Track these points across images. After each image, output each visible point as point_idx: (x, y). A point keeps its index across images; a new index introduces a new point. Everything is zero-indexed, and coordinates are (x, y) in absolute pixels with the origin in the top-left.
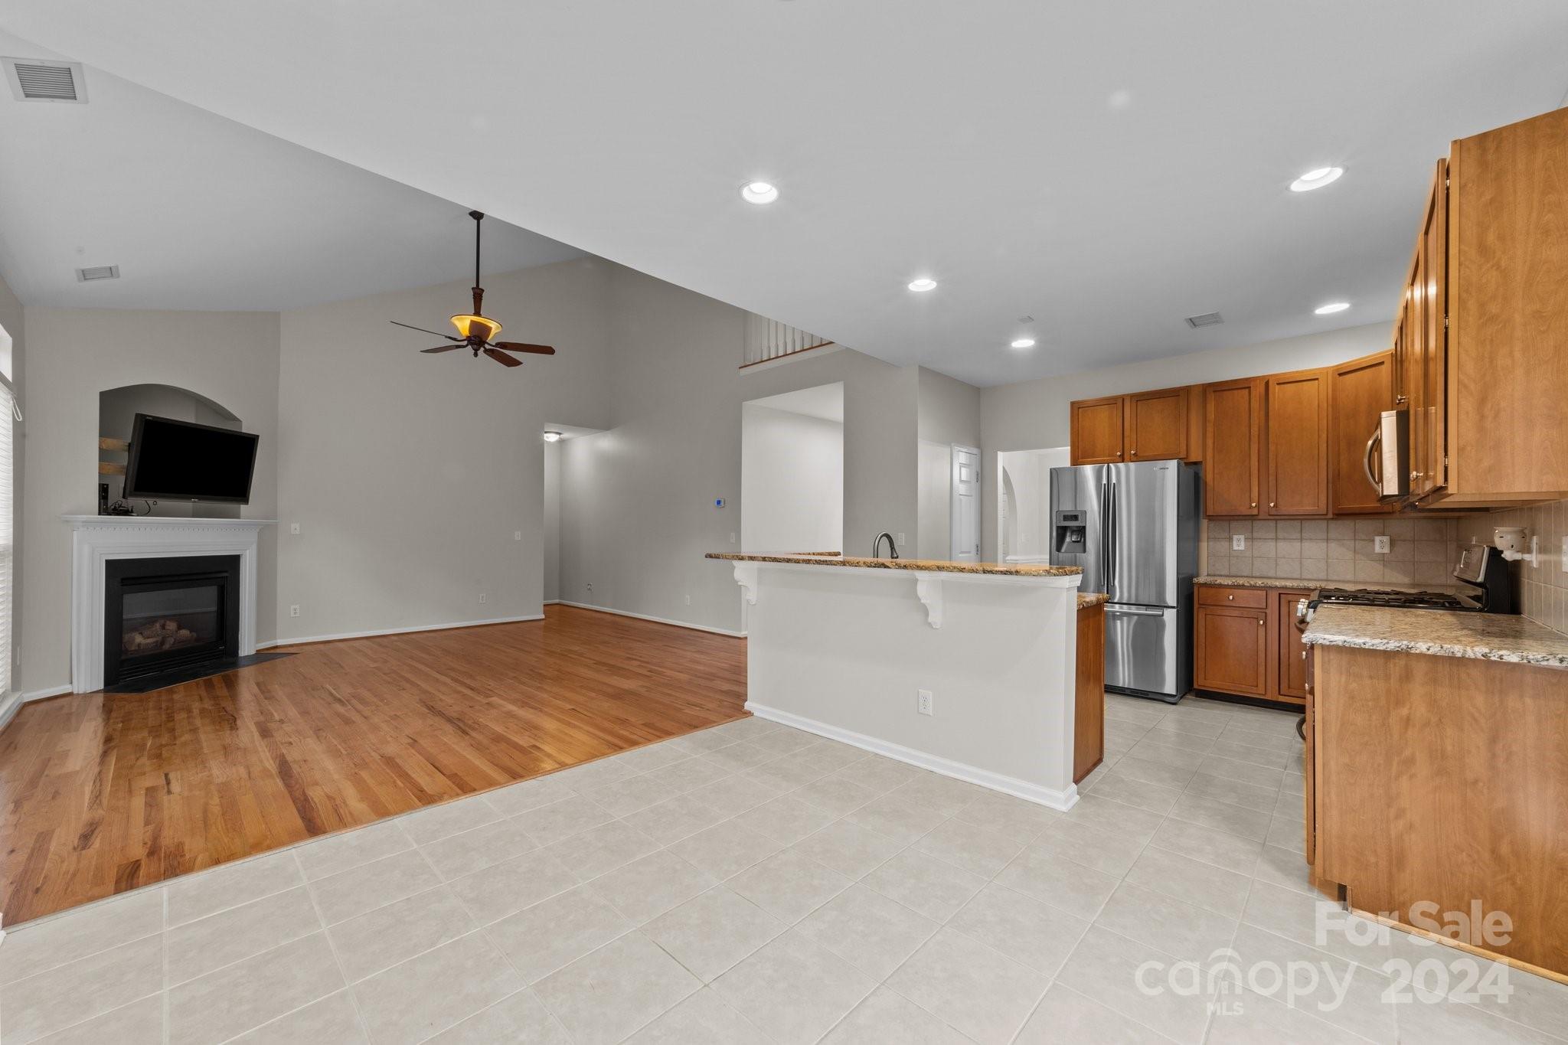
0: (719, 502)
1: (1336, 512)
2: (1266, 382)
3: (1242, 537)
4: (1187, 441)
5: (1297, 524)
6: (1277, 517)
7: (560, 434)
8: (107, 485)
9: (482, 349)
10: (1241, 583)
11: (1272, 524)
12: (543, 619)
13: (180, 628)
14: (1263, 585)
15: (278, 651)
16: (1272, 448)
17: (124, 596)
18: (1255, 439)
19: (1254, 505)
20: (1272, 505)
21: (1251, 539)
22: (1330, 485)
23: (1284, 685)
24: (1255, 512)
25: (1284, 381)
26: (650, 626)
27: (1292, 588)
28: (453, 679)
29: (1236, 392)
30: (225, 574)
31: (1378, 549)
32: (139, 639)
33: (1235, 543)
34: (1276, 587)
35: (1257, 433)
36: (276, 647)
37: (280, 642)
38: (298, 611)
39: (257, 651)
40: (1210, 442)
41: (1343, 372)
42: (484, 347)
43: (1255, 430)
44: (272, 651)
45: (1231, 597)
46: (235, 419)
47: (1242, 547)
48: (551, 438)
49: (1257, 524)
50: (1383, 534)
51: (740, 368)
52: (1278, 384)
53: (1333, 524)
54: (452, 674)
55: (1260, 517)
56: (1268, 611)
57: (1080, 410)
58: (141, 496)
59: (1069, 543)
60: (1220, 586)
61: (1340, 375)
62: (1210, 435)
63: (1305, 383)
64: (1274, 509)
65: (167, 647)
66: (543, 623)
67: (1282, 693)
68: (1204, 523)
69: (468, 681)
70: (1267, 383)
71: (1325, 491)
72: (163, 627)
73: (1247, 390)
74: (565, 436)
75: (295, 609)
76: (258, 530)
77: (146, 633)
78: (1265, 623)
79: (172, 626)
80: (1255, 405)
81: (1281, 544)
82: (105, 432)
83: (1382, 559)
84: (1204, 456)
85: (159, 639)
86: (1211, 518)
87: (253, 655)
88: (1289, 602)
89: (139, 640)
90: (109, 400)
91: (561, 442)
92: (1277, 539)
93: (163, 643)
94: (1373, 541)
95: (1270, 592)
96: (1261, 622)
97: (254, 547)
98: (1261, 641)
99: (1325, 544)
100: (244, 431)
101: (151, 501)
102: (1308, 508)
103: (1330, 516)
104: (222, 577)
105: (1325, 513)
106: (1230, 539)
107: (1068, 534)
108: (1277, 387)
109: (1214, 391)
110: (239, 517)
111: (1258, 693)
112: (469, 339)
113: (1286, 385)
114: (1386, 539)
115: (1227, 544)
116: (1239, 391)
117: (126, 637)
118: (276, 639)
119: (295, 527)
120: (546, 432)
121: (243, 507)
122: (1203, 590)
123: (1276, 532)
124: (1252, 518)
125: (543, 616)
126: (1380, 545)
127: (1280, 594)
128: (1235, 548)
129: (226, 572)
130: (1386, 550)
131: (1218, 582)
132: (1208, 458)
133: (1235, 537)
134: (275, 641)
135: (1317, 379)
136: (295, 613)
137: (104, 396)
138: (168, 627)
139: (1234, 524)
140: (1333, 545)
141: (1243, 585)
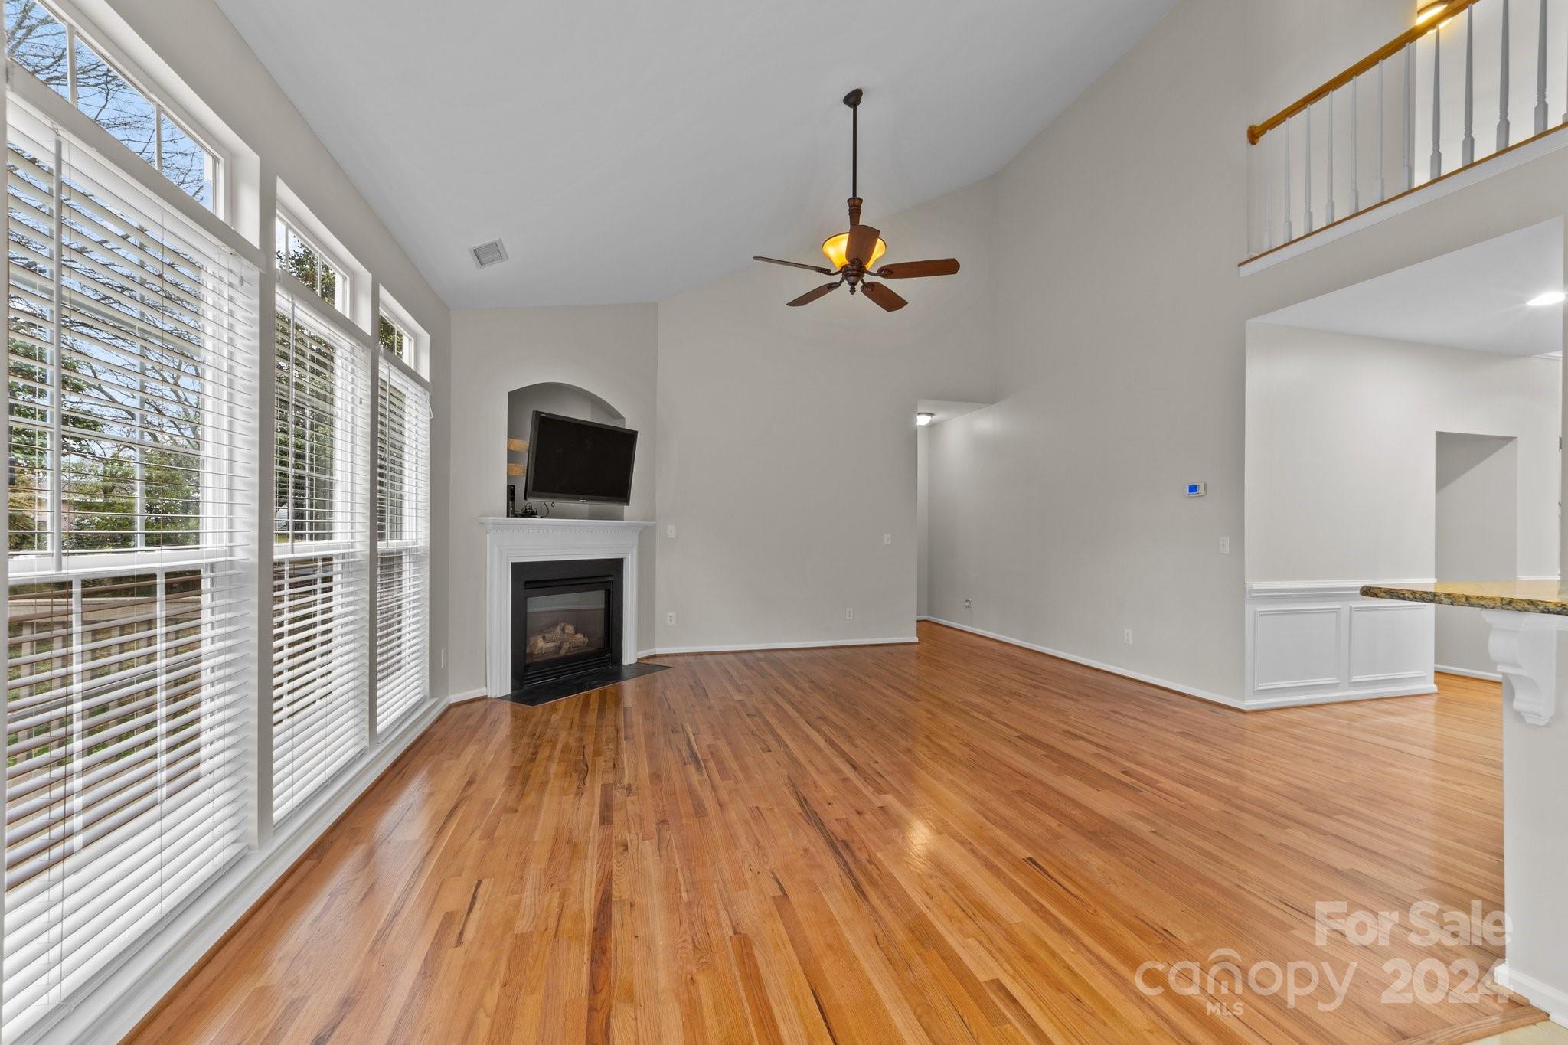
0: (1193, 489)
7: (931, 414)
8: (514, 486)
9: (860, 284)
12: (916, 643)
13: (577, 631)
15: (657, 662)
17: (528, 599)
26: (1071, 669)
28: (829, 741)
30: (610, 579)
32: (541, 643)
36: (654, 656)
37: (659, 651)
38: (673, 619)
39: (638, 659)
42: (863, 281)
44: (651, 662)
46: (620, 417)
48: (923, 420)
54: (825, 728)
58: (540, 497)
65: (563, 652)
66: (916, 647)
69: (846, 747)
72: (563, 630)
74: (936, 418)
75: (671, 617)
76: (638, 533)
77: (548, 636)
79: (570, 629)
82: (512, 434)
85: (557, 643)
87: (635, 664)
89: (541, 645)
90: (516, 398)
91: (931, 426)
93: (560, 648)
97: (635, 551)
100: (626, 428)
101: (549, 502)
104: (607, 582)
110: (623, 520)
112: (844, 270)
117: (532, 640)
118: (655, 647)
119: (671, 530)
120: (919, 414)
121: (626, 507)
125: (916, 640)
129: (610, 576)
134: (653, 650)
136: (671, 621)
137: (511, 394)
138: (566, 631)
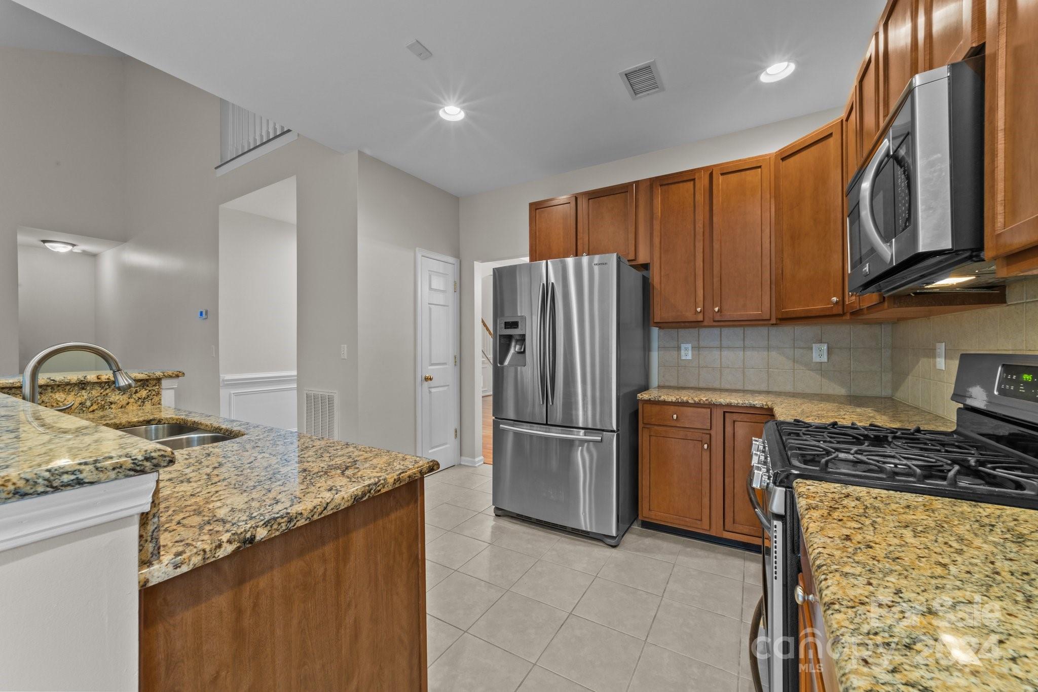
0: (201, 314)
1: (780, 317)
2: (710, 172)
3: (689, 346)
4: (636, 242)
5: (739, 331)
6: (722, 323)
7: (74, 245)
10: (685, 399)
11: (716, 331)
14: (706, 402)
16: (716, 246)
18: (700, 237)
19: (699, 309)
20: (716, 309)
21: (697, 348)
22: (773, 287)
23: (729, 520)
24: (700, 318)
25: (729, 171)
27: (737, 406)
29: (681, 184)
31: (816, 358)
33: (683, 352)
34: (721, 405)
35: (702, 230)
40: (657, 240)
41: (786, 156)
43: (699, 226)
45: (675, 416)
47: (689, 357)
48: (60, 248)
49: (704, 332)
50: (821, 342)
51: (216, 168)
52: (722, 174)
53: (774, 331)
55: (705, 323)
56: (713, 433)
57: (537, 211)
59: (513, 354)
60: (665, 403)
61: (783, 159)
62: (656, 234)
63: (748, 172)
64: (719, 314)
67: (726, 529)
68: (655, 331)
70: (711, 175)
71: (768, 293)
73: (692, 182)
78: (710, 446)
80: (700, 198)
81: (725, 353)
83: (820, 368)
84: (652, 258)
86: (661, 325)
88: (734, 421)
91: (93, 256)
92: (721, 348)
94: (812, 349)
95: (714, 411)
96: (706, 446)
98: (706, 467)
99: (766, 353)
102: (753, 313)
103: (773, 321)
105: (768, 317)
106: (679, 348)
107: (513, 344)
108: (721, 178)
109: (661, 185)
111: (702, 527)
113: (730, 176)
114: (825, 347)
115: (676, 353)
116: (685, 184)
122: (648, 407)
123: (721, 340)
124: (696, 324)
126: (820, 354)
127: (724, 412)
128: (684, 358)
130: (825, 359)
131: (662, 398)
132: (655, 259)
133: (683, 346)
135: (760, 167)
139: (682, 332)
140: (774, 354)
141: (687, 402)
